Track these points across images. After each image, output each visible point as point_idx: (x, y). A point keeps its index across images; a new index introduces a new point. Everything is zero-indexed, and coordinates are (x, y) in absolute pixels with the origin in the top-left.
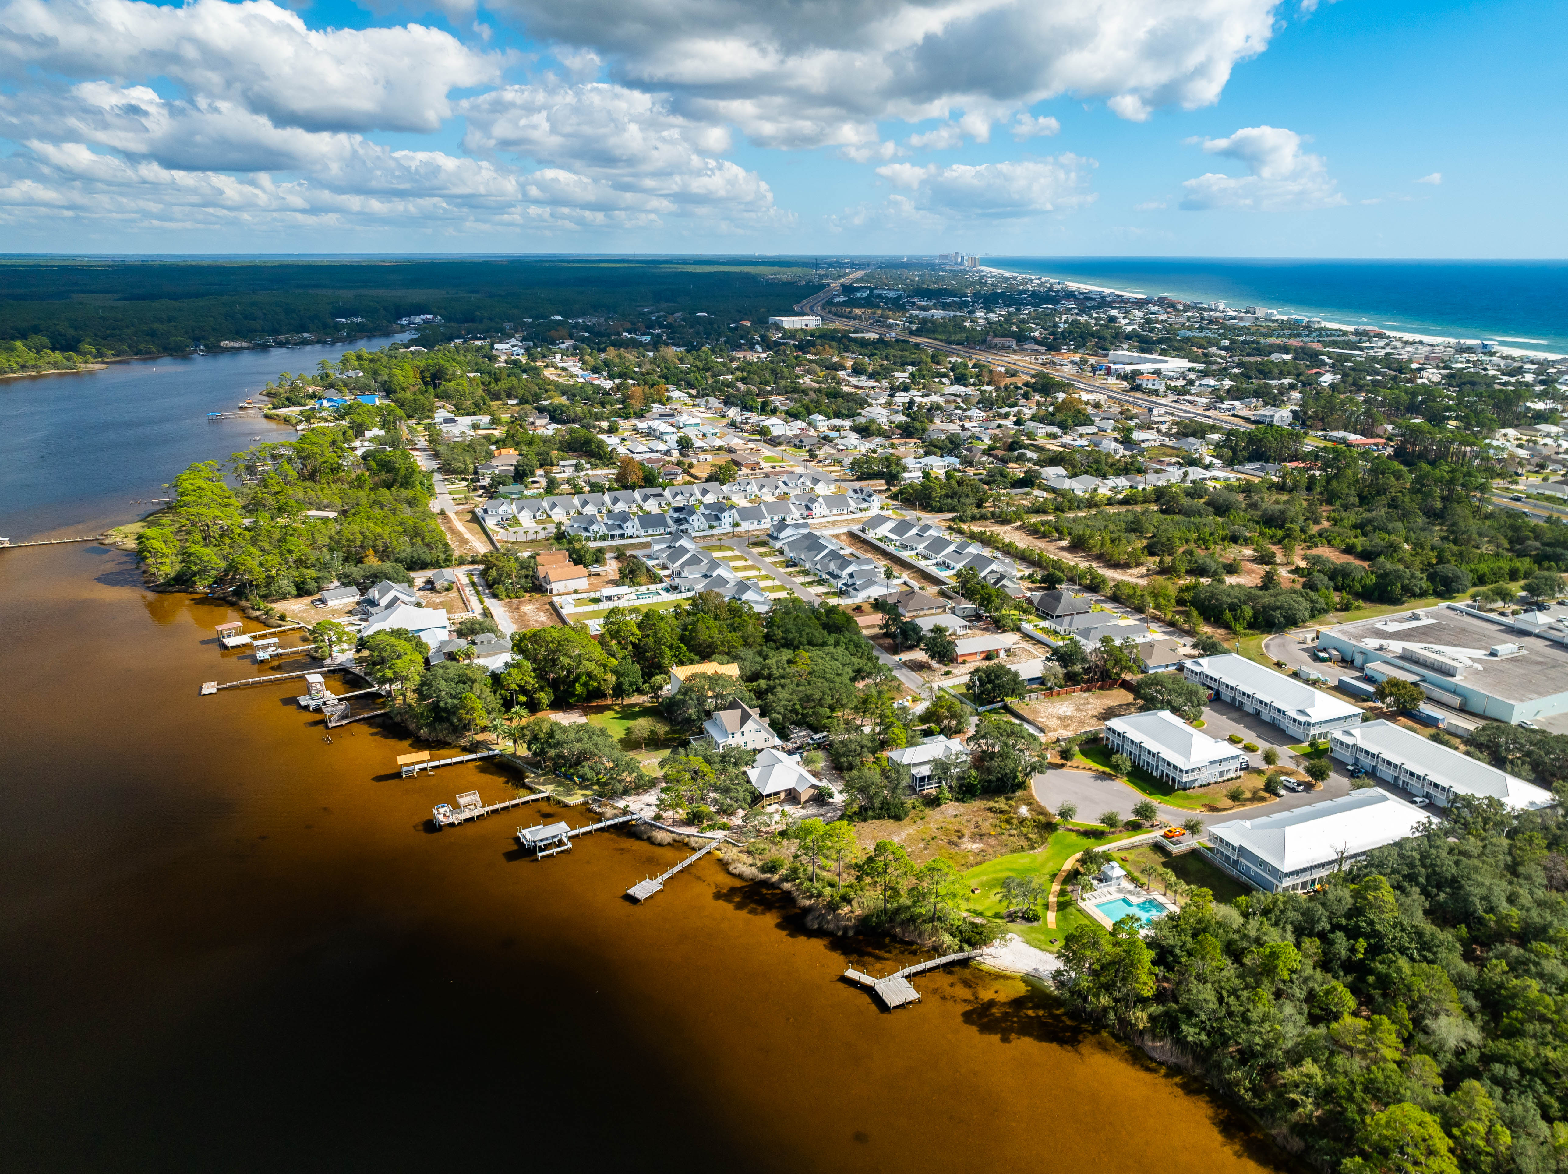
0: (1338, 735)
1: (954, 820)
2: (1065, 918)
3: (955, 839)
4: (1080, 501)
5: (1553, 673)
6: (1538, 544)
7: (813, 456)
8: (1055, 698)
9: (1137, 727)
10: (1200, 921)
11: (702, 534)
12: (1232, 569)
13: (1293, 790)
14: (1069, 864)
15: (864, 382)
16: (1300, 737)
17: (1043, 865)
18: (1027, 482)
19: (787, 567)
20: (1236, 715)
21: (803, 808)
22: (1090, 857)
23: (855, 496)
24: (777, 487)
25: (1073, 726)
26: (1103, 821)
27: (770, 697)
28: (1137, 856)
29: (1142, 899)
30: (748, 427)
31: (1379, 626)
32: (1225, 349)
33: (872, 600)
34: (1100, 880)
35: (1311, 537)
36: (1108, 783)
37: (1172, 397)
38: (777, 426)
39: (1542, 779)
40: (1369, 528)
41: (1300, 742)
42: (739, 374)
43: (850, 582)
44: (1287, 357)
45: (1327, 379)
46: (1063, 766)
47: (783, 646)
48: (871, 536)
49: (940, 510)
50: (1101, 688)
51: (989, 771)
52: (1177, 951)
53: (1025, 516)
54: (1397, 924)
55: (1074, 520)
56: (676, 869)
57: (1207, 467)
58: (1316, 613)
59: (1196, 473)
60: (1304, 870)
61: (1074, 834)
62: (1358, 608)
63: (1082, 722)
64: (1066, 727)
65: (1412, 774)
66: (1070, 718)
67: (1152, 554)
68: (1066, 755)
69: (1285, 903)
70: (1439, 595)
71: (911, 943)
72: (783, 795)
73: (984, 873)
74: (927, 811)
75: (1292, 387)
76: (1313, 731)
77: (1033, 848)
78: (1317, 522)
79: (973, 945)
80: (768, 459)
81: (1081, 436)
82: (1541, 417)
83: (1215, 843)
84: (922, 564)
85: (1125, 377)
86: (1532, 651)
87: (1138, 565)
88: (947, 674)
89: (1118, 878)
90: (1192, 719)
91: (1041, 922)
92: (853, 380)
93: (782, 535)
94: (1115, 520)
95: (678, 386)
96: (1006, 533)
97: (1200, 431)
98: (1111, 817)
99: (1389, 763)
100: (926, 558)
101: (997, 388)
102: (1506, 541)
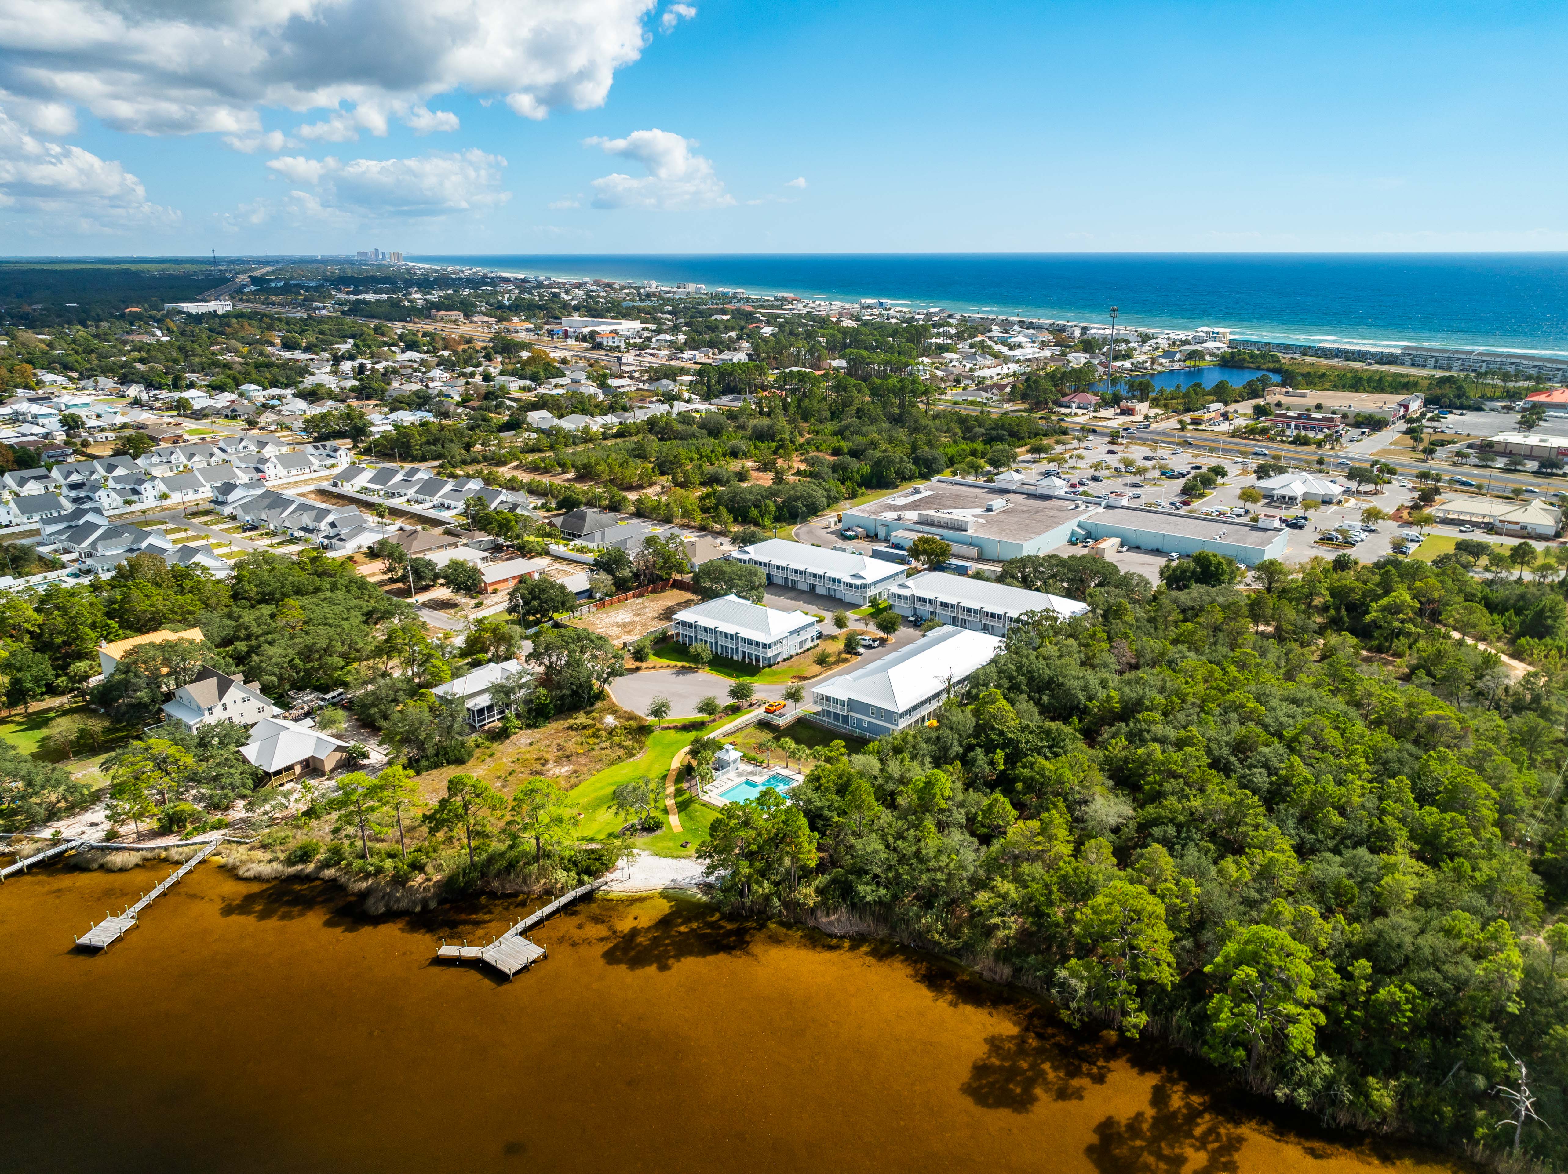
0: (895, 590)
1: (530, 748)
2: (690, 818)
3: (538, 766)
4: (575, 437)
5: (1038, 516)
6: (983, 430)
7: (252, 423)
8: (608, 609)
9: (707, 615)
10: (840, 777)
11: (116, 512)
12: (741, 477)
13: (869, 647)
14: (677, 762)
15: (298, 355)
16: (858, 601)
17: (648, 770)
18: (514, 425)
19: (245, 531)
20: (792, 594)
21: (330, 779)
22: (700, 748)
23: (317, 453)
24: (212, 455)
25: (637, 630)
26: (701, 710)
27: (255, 658)
28: (747, 736)
29: (766, 777)
30: (158, 404)
31: (889, 502)
32: (669, 313)
33: (365, 549)
34: (717, 769)
35: (801, 446)
36: (691, 676)
37: (633, 353)
38: (198, 398)
39: (1071, 594)
40: (847, 433)
41: (860, 606)
42: (136, 354)
43: (332, 532)
44: (725, 318)
45: (767, 331)
46: (638, 669)
48: (347, 489)
49: (423, 459)
50: (653, 591)
51: (559, 686)
52: (826, 812)
53: (521, 456)
54: (1024, 729)
55: (574, 454)
56: (154, 894)
57: (688, 401)
58: (833, 500)
59: (679, 407)
60: (915, 708)
61: (672, 732)
62: (863, 494)
63: (644, 625)
64: (629, 632)
65: (969, 610)
66: (631, 623)
67: (663, 473)
68: (639, 655)
70: (925, 477)
71: (515, 895)
72: (298, 769)
73: (584, 794)
74: (495, 746)
75: (740, 338)
76: (870, 593)
77: (632, 755)
78: (801, 435)
79: (593, 873)
80: (193, 432)
81: (556, 386)
82: (942, 348)
83: (821, 704)
84: (417, 508)
85: (584, 339)
86: (1016, 504)
87: (651, 485)
88: (478, 605)
89: (735, 761)
90: (759, 600)
91: (664, 828)
92: (286, 355)
93: (231, 498)
94: (616, 449)
95: (51, 369)
96: (505, 472)
97: (672, 374)
98: (708, 705)
99: (946, 605)
100: (418, 502)
101: (455, 353)
102: (959, 431)
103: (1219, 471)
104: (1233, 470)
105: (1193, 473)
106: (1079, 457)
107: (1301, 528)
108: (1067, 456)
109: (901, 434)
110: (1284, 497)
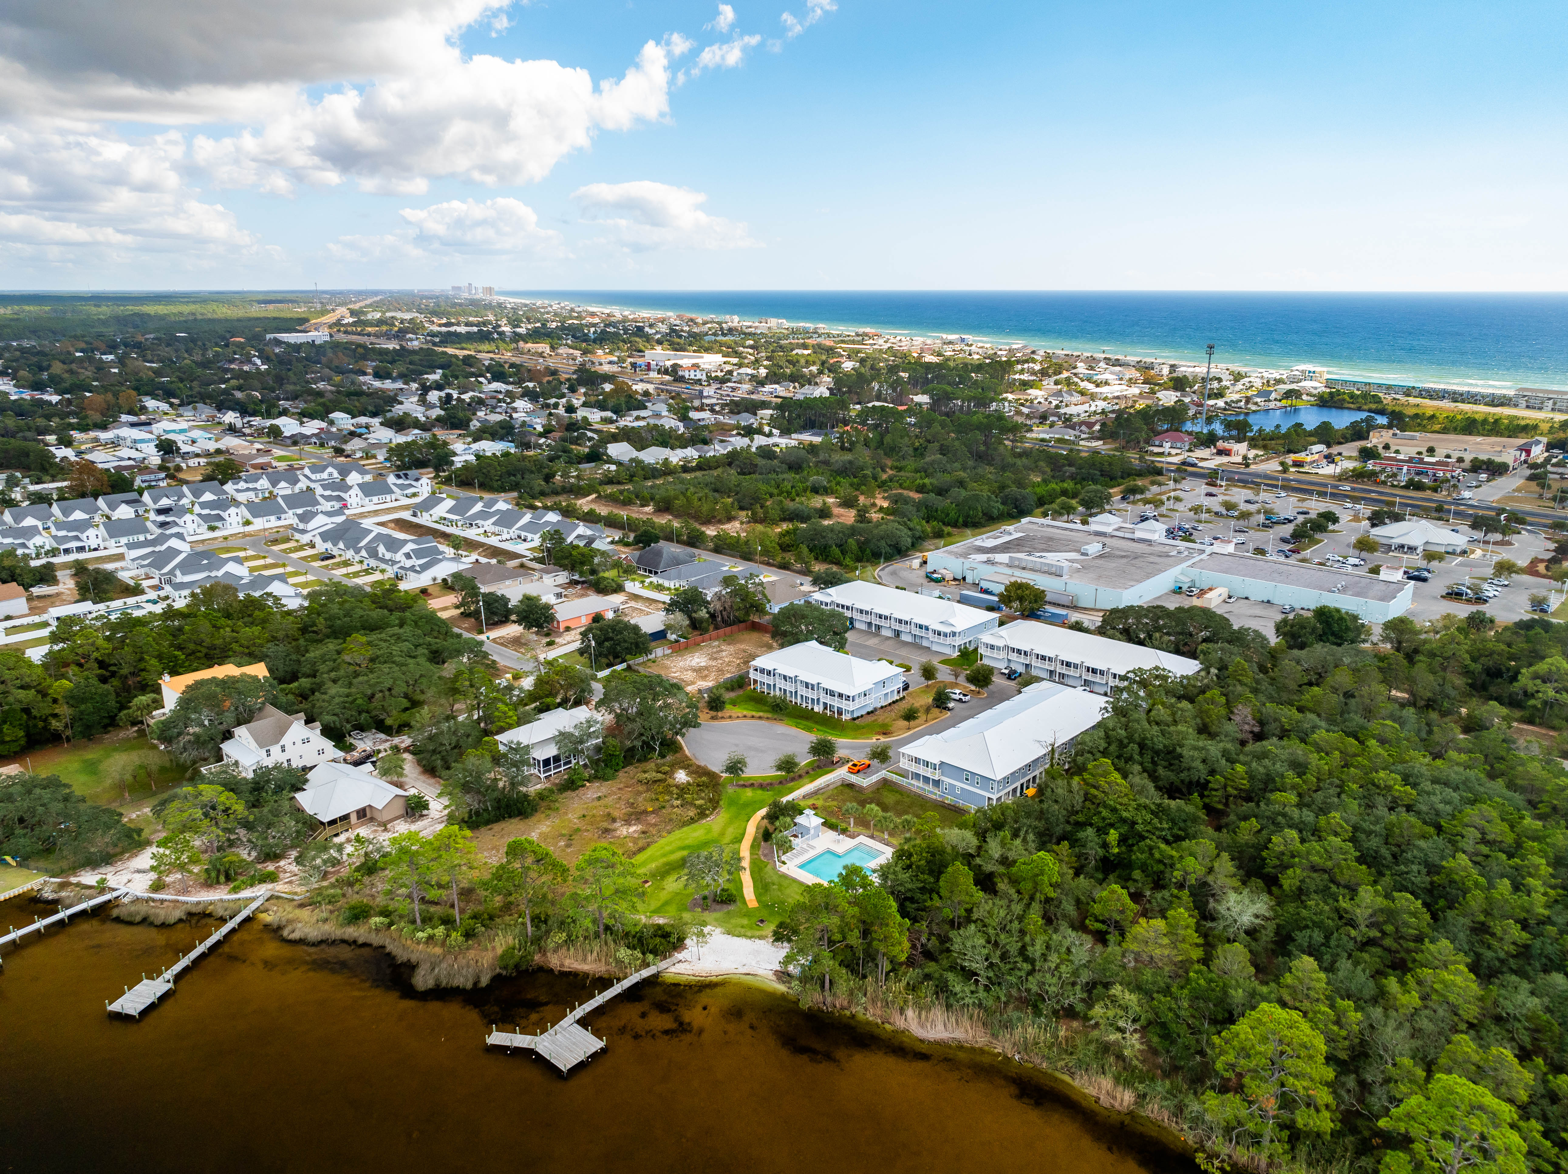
0: (987, 639)
1: (598, 803)
2: (767, 891)
3: (605, 825)
4: (654, 470)
5: (1139, 562)
6: (1073, 469)
7: (339, 451)
8: (683, 651)
9: (786, 663)
11: (200, 537)
12: (824, 513)
13: (960, 702)
14: (755, 825)
15: (388, 384)
16: (947, 651)
17: (722, 834)
18: (595, 456)
19: (322, 560)
20: (875, 641)
21: (386, 830)
22: (781, 810)
23: (399, 482)
24: (296, 482)
25: (713, 676)
26: (779, 768)
27: (318, 697)
28: (825, 800)
29: (850, 847)
30: (250, 431)
31: (979, 543)
32: (751, 347)
33: (440, 582)
34: (797, 835)
35: (884, 482)
37: (715, 386)
38: (289, 426)
40: (931, 470)
41: (948, 655)
42: (234, 382)
43: (408, 564)
44: (806, 352)
45: (848, 365)
46: (713, 719)
47: (328, 636)
48: (425, 519)
49: (503, 490)
50: (731, 634)
53: (600, 488)
54: (1141, 807)
55: (652, 487)
56: (194, 955)
57: (769, 435)
58: (917, 542)
59: (760, 440)
60: (1013, 775)
61: (751, 790)
62: (949, 534)
63: (720, 671)
64: (704, 678)
65: (1068, 663)
66: (706, 668)
67: (742, 508)
70: (1016, 516)
72: (354, 819)
73: (652, 859)
74: (560, 800)
75: (821, 372)
76: (960, 641)
77: (705, 816)
78: (883, 470)
79: (660, 953)
80: (280, 459)
81: (638, 418)
82: (1026, 385)
84: (493, 541)
85: (666, 372)
86: (1113, 548)
88: (550, 644)
89: (816, 828)
90: (840, 646)
91: (739, 903)
92: (377, 384)
93: (311, 525)
94: (697, 484)
95: (155, 397)
96: (584, 504)
97: (753, 407)
98: (788, 762)
99: (1043, 658)
100: (494, 534)
101: (540, 383)
102: (1048, 470)
103: (1331, 517)
104: (1345, 517)
105: (1301, 519)
106: (1177, 499)
107: (1425, 580)
108: (1164, 497)
109: (989, 471)
110: (1403, 546)
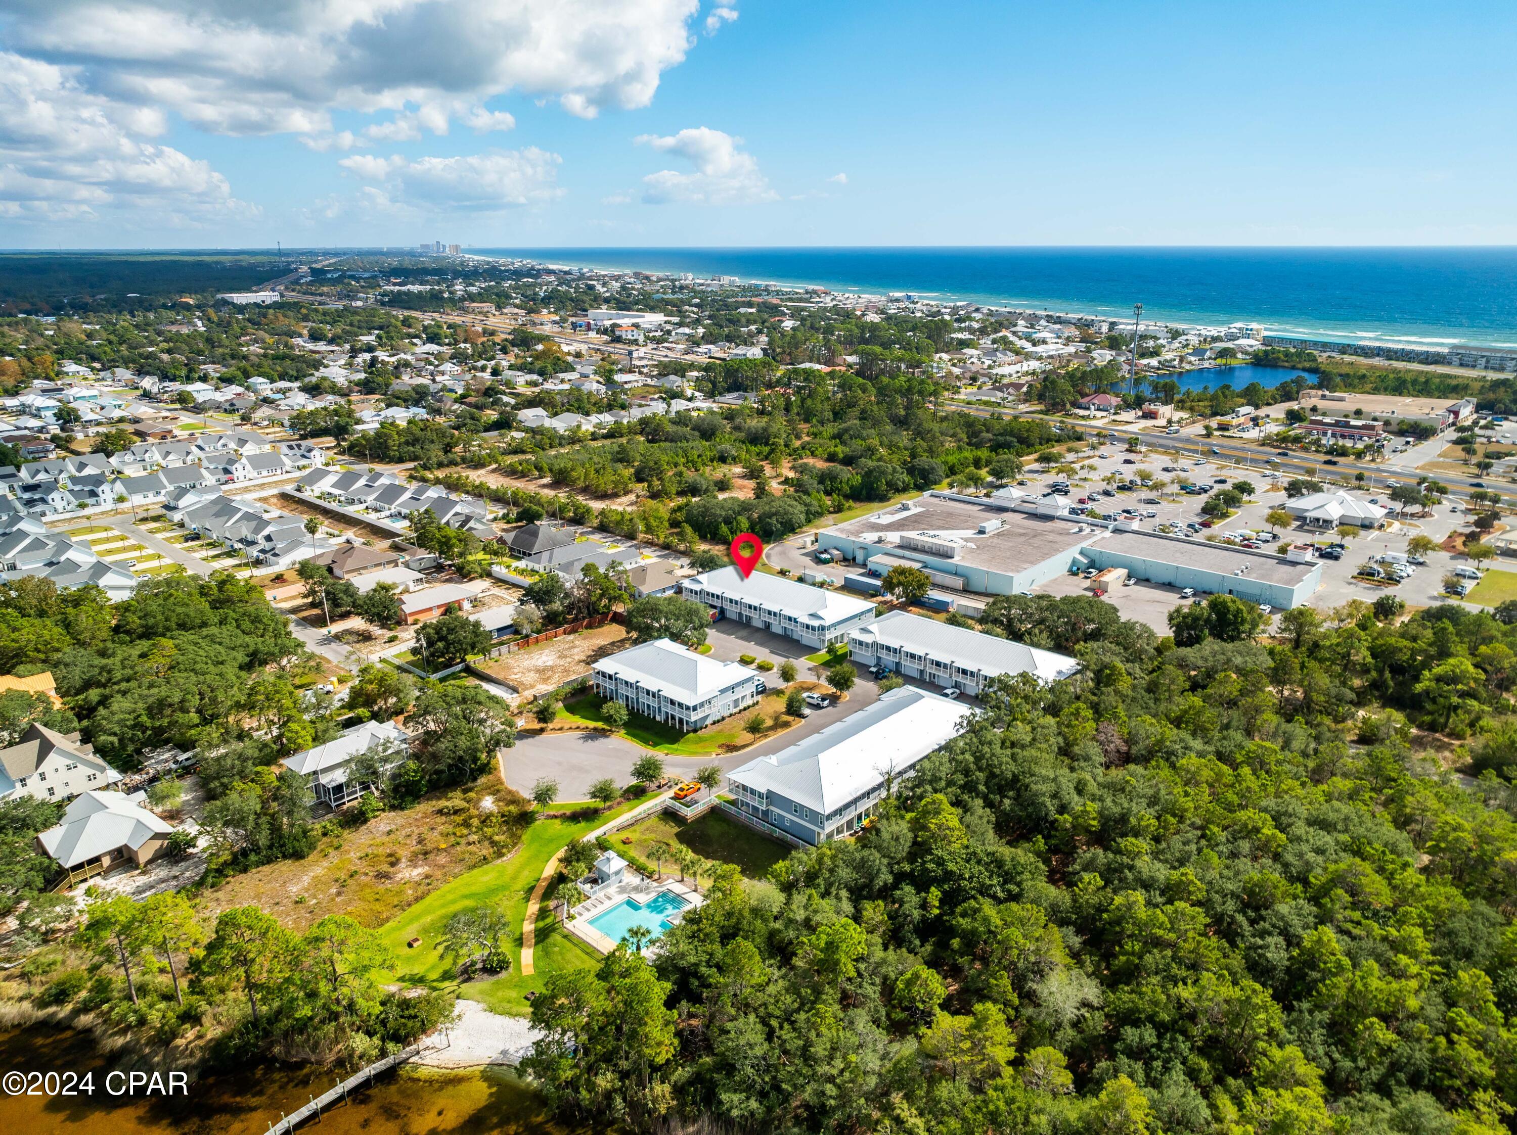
0: (856, 635)
1: (386, 839)
2: (547, 953)
3: (385, 867)
4: (562, 437)
5: (1036, 541)
6: (990, 436)
7: (245, 419)
8: (532, 647)
9: (632, 665)
10: (729, 915)
11: (68, 516)
12: (723, 486)
13: (817, 707)
14: (551, 869)
15: (322, 346)
16: (816, 645)
17: (514, 878)
18: (503, 424)
19: (187, 540)
20: (744, 633)
21: (143, 873)
22: (577, 853)
23: (291, 453)
24: (188, 453)
25: (556, 678)
26: (594, 795)
27: (102, 711)
28: (643, 833)
29: (653, 895)
30: (166, 396)
31: (873, 520)
32: (696, 305)
33: (297, 566)
34: (594, 881)
35: (795, 450)
36: (602, 742)
37: (651, 346)
38: (203, 391)
39: (1061, 646)
40: (846, 437)
41: (817, 650)
42: (164, 345)
43: (267, 546)
44: (750, 311)
45: (788, 324)
46: (542, 730)
47: (140, 637)
48: (309, 494)
49: (401, 460)
50: (589, 626)
51: (435, 757)
52: (703, 970)
53: (502, 458)
54: (971, 857)
55: (556, 457)
57: (690, 400)
58: (812, 516)
59: (679, 405)
60: (847, 806)
61: (557, 821)
62: (850, 508)
63: (566, 671)
64: (545, 681)
65: (938, 664)
66: (552, 668)
67: (640, 480)
68: (544, 715)
69: (833, 857)
70: (920, 488)
71: (300, 1065)
72: (106, 862)
73: (427, 912)
74: (346, 834)
75: (760, 332)
76: (829, 635)
77: (500, 855)
78: (798, 437)
79: (400, 1038)
80: (184, 428)
81: (562, 381)
82: (963, 344)
83: (737, 793)
84: (372, 517)
85: (605, 332)
86: (1013, 525)
87: (627, 493)
88: (392, 640)
89: (617, 873)
90: (696, 645)
91: (511, 970)
92: (311, 346)
93: (182, 503)
94: (599, 452)
95: (78, 361)
96: (476, 476)
97: (680, 370)
98: (601, 790)
99: (913, 656)
100: (377, 510)
101: (474, 345)
102: (964, 436)
103: (1244, 488)
104: (1261, 485)
105: (1218, 488)
106: (1092, 468)
107: (1337, 558)
108: (1077, 466)
109: (904, 438)
110: (1318, 520)
